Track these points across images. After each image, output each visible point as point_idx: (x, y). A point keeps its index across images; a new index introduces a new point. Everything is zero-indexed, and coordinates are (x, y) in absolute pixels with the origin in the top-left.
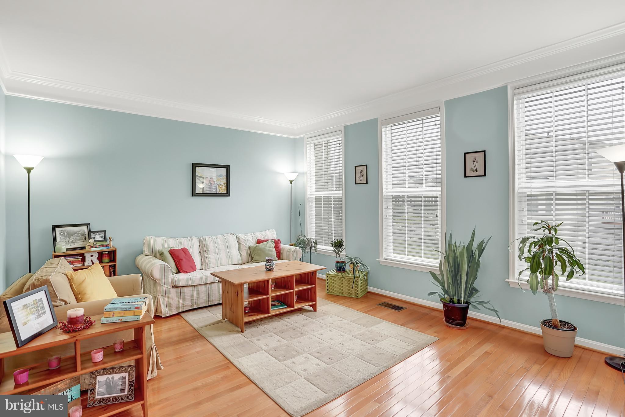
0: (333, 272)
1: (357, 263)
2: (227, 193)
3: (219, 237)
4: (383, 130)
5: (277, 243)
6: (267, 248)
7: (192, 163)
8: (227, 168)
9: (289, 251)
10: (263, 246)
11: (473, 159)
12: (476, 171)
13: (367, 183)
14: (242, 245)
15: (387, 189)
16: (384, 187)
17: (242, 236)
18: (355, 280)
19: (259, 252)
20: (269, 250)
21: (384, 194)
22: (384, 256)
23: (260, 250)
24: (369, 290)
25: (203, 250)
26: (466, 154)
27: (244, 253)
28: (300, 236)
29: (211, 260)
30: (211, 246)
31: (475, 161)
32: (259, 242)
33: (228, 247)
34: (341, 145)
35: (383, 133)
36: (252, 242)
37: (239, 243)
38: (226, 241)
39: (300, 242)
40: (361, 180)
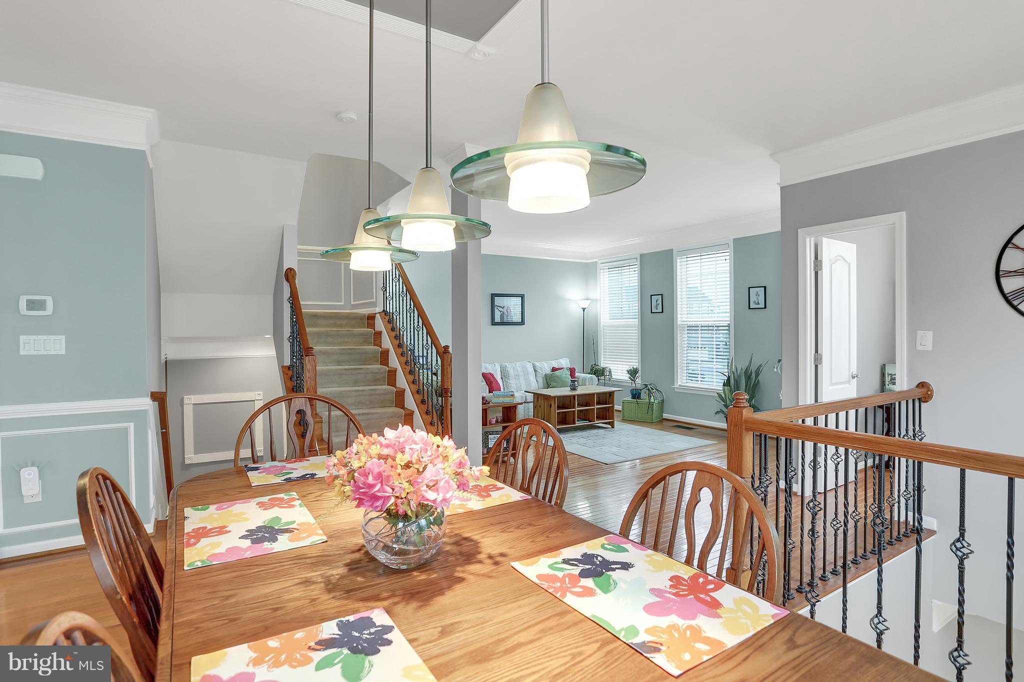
0: (629, 398)
1: (652, 389)
2: (522, 322)
3: (518, 364)
4: (678, 261)
5: (572, 371)
6: (564, 376)
7: (492, 294)
8: (522, 297)
9: (584, 379)
10: (560, 374)
11: (756, 293)
12: (759, 304)
13: (662, 312)
14: (538, 373)
15: (682, 318)
16: (679, 316)
17: (537, 364)
18: (650, 404)
19: (556, 379)
20: (565, 377)
21: (679, 323)
22: (679, 383)
23: (557, 377)
24: (664, 417)
25: (505, 375)
26: (751, 289)
27: (541, 380)
28: (593, 366)
29: (513, 385)
30: (511, 372)
31: (757, 294)
32: (554, 370)
33: (526, 374)
34: (636, 272)
35: (678, 264)
36: (548, 371)
37: (535, 371)
38: (523, 367)
39: (595, 371)
40: (657, 309)
